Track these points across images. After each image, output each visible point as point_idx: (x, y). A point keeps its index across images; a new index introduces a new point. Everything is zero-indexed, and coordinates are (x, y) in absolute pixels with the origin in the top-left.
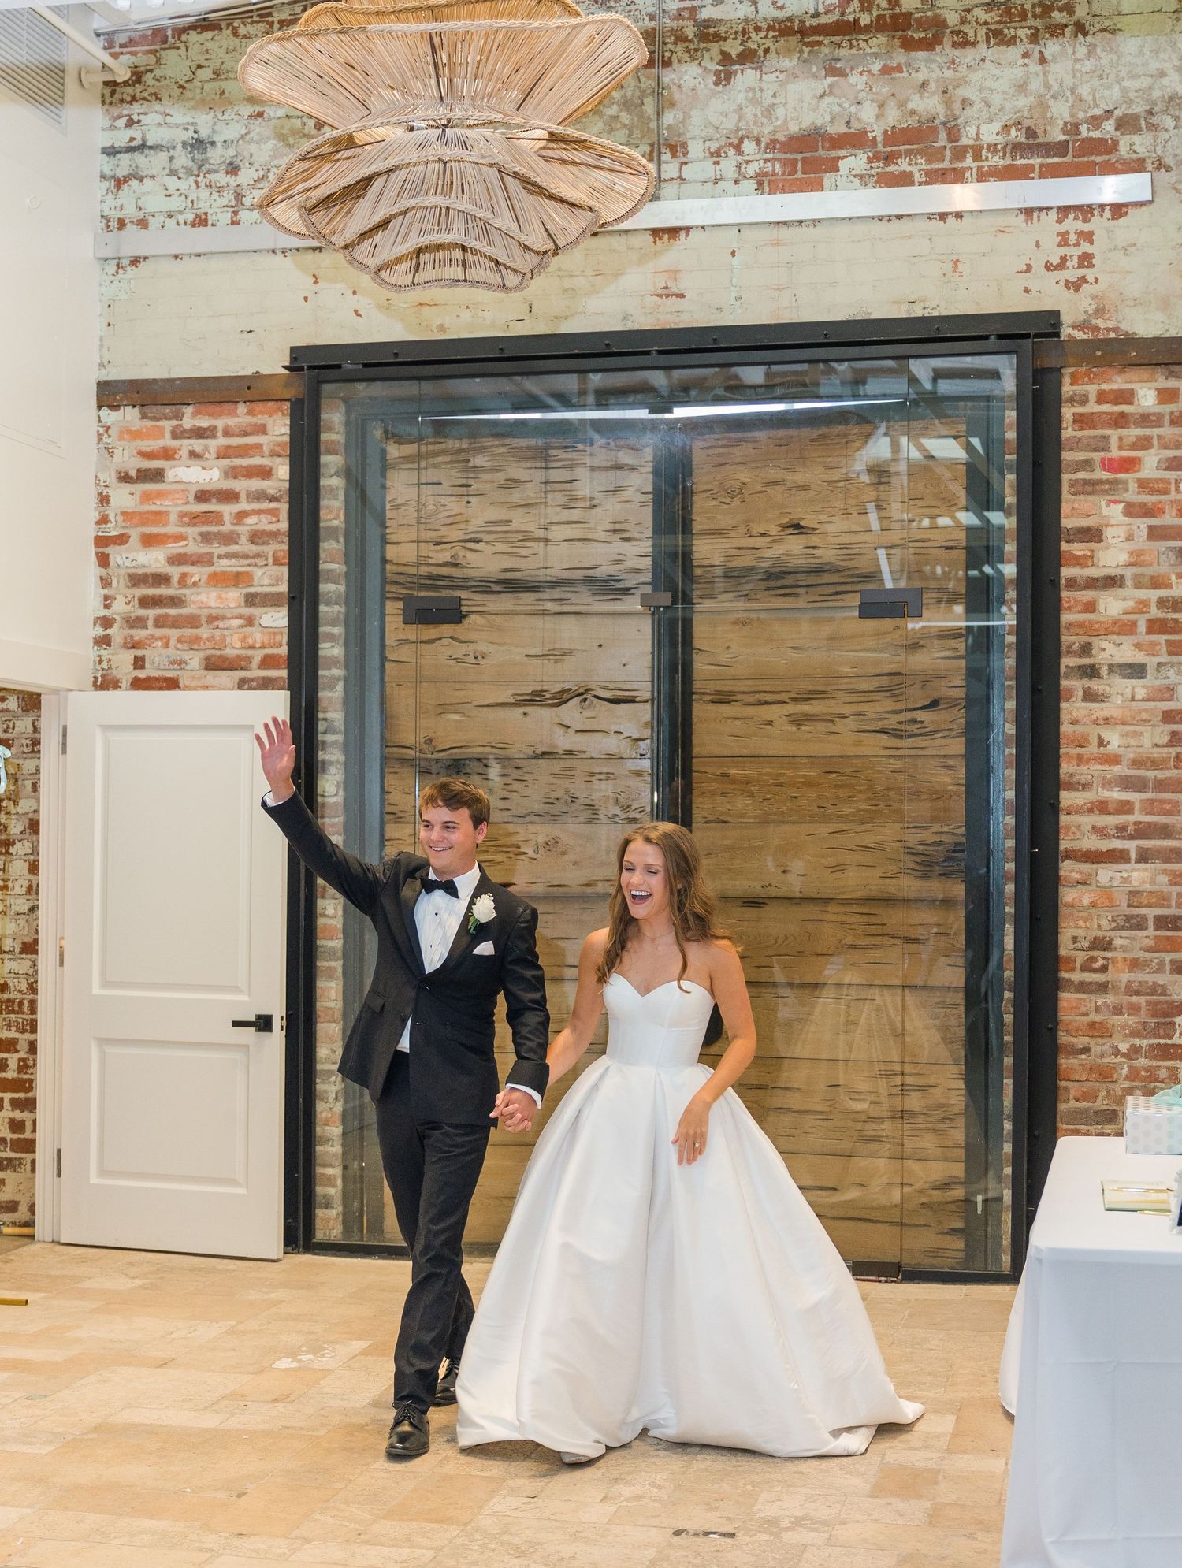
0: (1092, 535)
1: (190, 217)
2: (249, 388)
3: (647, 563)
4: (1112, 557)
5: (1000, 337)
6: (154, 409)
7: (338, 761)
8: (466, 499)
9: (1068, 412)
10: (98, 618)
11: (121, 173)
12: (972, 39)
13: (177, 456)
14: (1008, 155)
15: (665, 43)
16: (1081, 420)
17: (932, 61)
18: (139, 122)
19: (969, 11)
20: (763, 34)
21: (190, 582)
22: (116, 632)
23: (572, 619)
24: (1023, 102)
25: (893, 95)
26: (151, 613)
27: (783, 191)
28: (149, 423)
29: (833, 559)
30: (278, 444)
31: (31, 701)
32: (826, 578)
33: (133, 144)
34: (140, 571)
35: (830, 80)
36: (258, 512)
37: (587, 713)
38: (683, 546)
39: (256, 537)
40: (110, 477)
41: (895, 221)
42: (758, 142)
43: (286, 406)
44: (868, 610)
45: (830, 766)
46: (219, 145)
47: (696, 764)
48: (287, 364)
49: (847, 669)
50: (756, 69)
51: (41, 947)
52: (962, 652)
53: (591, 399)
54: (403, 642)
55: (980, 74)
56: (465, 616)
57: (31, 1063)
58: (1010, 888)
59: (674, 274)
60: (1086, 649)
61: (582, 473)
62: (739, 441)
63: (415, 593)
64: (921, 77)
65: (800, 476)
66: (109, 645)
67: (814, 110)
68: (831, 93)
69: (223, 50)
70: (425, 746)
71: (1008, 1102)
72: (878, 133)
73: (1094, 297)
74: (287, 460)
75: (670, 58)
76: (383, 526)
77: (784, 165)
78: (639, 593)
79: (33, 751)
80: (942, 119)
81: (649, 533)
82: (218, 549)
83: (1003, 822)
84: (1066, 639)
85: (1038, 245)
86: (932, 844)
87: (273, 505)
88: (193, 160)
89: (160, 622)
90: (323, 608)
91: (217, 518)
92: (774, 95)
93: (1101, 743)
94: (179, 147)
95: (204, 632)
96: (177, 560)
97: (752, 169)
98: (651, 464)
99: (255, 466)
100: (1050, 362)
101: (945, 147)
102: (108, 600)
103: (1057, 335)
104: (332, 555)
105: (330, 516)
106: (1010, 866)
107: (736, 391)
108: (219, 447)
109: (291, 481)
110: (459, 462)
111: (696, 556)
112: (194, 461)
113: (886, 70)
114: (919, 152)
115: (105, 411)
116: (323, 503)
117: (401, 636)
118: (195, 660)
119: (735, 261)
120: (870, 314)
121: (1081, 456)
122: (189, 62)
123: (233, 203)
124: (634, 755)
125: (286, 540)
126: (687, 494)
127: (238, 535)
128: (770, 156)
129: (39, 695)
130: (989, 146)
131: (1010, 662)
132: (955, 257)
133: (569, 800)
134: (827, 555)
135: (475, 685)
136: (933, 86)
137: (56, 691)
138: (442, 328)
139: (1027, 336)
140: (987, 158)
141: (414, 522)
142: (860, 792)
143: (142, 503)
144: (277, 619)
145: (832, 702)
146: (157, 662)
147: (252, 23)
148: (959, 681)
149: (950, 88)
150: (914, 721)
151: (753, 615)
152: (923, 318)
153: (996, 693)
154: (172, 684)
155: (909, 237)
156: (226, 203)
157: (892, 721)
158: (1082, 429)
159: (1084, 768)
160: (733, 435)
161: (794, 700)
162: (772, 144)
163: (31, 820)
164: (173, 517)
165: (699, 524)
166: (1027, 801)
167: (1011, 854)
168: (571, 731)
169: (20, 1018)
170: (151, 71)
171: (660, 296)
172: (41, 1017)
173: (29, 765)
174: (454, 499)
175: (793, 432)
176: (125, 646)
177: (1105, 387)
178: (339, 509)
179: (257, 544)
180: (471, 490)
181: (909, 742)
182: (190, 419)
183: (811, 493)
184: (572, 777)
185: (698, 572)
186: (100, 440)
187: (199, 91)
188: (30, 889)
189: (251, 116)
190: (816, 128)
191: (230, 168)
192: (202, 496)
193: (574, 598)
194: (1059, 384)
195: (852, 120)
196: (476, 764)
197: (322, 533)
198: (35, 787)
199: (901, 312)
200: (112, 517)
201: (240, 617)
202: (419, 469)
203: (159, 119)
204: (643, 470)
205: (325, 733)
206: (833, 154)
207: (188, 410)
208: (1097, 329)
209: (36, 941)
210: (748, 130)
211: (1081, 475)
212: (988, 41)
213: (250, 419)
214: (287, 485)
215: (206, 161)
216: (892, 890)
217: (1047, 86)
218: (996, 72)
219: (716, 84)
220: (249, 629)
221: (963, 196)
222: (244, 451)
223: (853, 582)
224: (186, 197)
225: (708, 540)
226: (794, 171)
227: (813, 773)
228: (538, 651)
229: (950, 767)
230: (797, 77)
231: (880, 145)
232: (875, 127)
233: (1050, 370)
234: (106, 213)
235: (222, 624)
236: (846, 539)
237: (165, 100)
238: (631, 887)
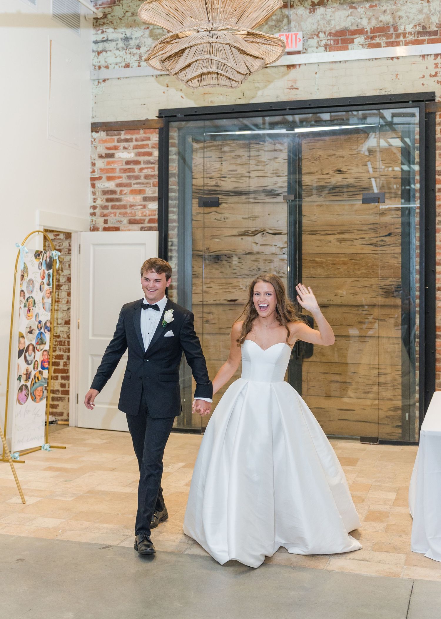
1: (124, 64)
2: (144, 124)
3: (286, 184)
5: (413, 101)
6: (111, 132)
7: (175, 256)
8: (221, 162)
9: (438, 128)
10: (91, 206)
11: (100, 49)
13: (119, 149)
14: (416, 36)
17: (388, 3)
18: (106, 31)
21: (123, 193)
22: (97, 211)
23: (259, 205)
24: (421, 17)
25: (374, 15)
26: (110, 204)
27: (334, 50)
28: (109, 137)
29: (353, 183)
30: (154, 144)
31: (68, 236)
32: (351, 189)
33: (104, 39)
34: (106, 189)
35: (351, 10)
36: (147, 168)
37: (264, 238)
38: (299, 179)
39: (147, 177)
40: (96, 157)
41: (375, 61)
42: (325, 33)
43: (157, 130)
44: (366, 201)
45: (352, 257)
46: (134, 39)
47: (303, 257)
48: (158, 115)
49: (358, 222)
50: (324, 7)
51: (71, 322)
52: (400, 216)
53: (267, 126)
54: (198, 214)
55: (405, 7)
56: (220, 204)
57: (68, 363)
58: (418, 301)
59: (295, 81)
61: (262, 152)
62: (319, 140)
63: (202, 196)
64: (384, 8)
65: (340, 153)
66: (95, 215)
67: (345, 21)
68: (351, 15)
69: (135, 6)
70: (206, 251)
71: (417, 379)
72: (368, 29)
74: (158, 149)
75: (293, 4)
76: (192, 173)
77: (334, 41)
78: (282, 195)
79: (69, 253)
80: (392, 23)
81: (286, 174)
82: (133, 181)
83: (415, 277)
84: (438, 210)
85: (427, 68)
86: (389, 285)
87: (153, 165)
88: (125, 44)
89: (113, 207)
90: (170, 202)
91: (133, 170)
92: (331, 16)
94: (120, 40)
95: (128, 211)
96: (119, 185)
97: (323, 43)
98: (287, 149)
99: (146, 152)
100: (432, 110)
101: (393, 34)
102: (95, 200)
103: (434, 100)
104: (173, 183)
105: (172, 169)
106: (418, 293)
107: (319, 122)
108: (134, 145)
109: (159, 157)
110: (218, 149)
111: (303, 182)
112: (124, 151)
113: (371, 6)
114: (383, 36)
115: (94, 133)
116: (170, 164)
117: (198, 212)
118: (125, 221)
119: (317, 76)
120: (365, 94)
122: (123, 10)
123: (139, 59)
124: (281, 253)
125: (157, 178)
126: (300, 160)
127: (140, 176)
128: (329, 38)
129: (71, 233)
130: (409, 33)
131: (417, 219)
132: (396, 73)
133: (258, 270)
134: (350, 181)
135: (224, 229)
136: (388, 12)
137: (77, 232)
138: (212, 102)
139: (423, 101)
140: (408, 37)
141: (202, 171)
142: (363, 266)
143: (107, 165)
144: (154, 206)
145: (353, 234)
146: (112, 221)
148: (399, 226)
149: (395, 12)
150: (382, 241)
151: (324, 203)
152: (385, 96)
153: (412, 231)
154: (117, 229)
155: (380, 66)
156: (136, 59)
157: (375, 240)
160: (316, 138)
161: (339, 233)
162: (330, 34)
163: (68, 278)
164: (118, 170)
165: (304, 170)
166: (424, 270)
167: (418, 289)
168: (259, 245)
169: (64, 347)
170: (110, 14)
171: (290, 89)
172: (71, 347)
173: (67, 258)
174: (216, 162)
175: (338, 137)
176: (101, 216)
178: (176, 166)
179: (147, 179)
180: (223, 159)
181: (381, 248)
182: (123, 135)
183: (345, 159)
184: (258, 261)
185: (304, 187)
186: (92, 143)
187: (126, 20)
188: (68, 302)
189: (145, 29)
190: (346, 28)
191: (137, 47)
192: (128, 163)
193: (259, 197)
194: (435, 118)
195: (359, 25)
196: (224, 257)
197: (170, 175)
198: (69, 266)
199: (377, 93)
200: (96, 171)
201: (141, 205)
202: (204, 152)
203: (113, 30)
204: (284, 151)
205: (172, 245)
206: (352, 37)
207: (123, 133)
209: (70, 320)
210: (321, 29)
213: (144, 135)
214: (157, 158)
215: (129, 45)
216: (375, 302)
217: (430, 11)
218: (412, 6)
219: (310, 13)
220: (144, 209)
221: (400, 51)
222: (142, 146)
223: (360, 191)
224: (122, 57)
225: (307, 176)
226: (338, 43)
227: (345, 260)
228: (246, 216)
229: (395, 257)
230: (339, 10)
231: (369, 33)
232: (367, 27)
233: (432, 113)
234: (94, 64)
235: (135, 208)
236: (357, 175)
237: (115, 24)
238: (259, 303)
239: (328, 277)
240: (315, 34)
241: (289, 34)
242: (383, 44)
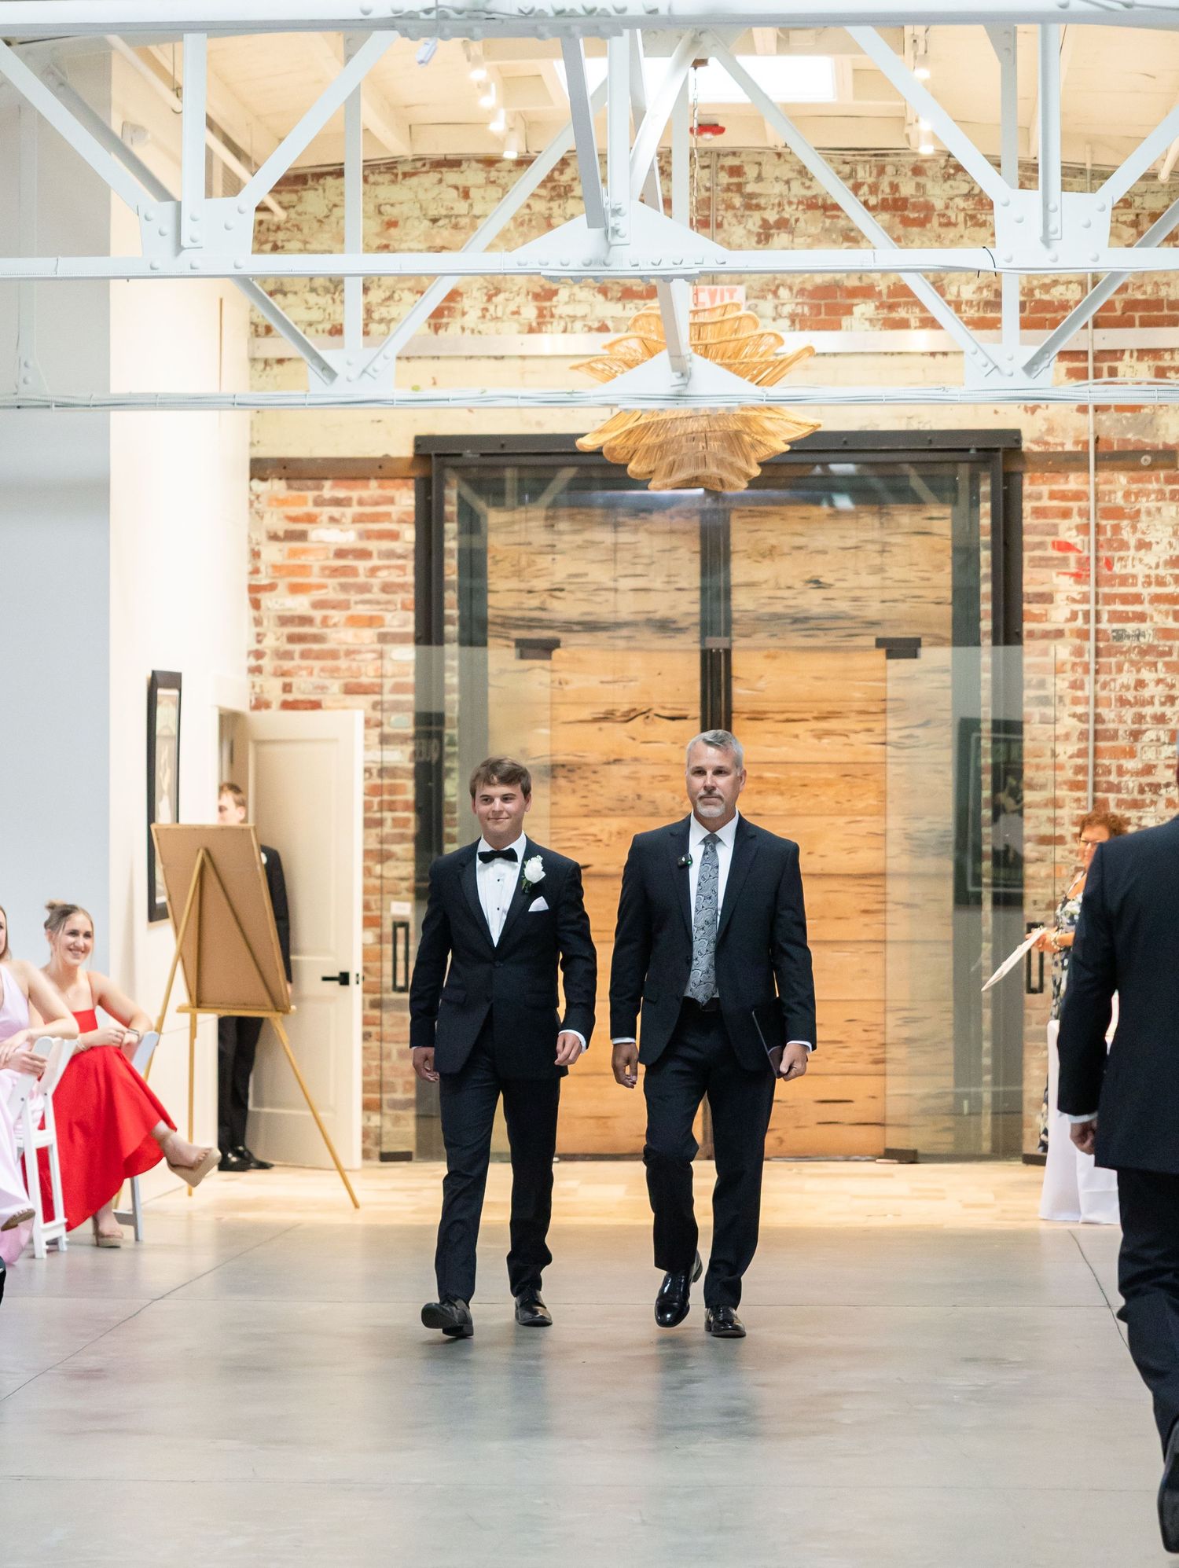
0: (1046, 598)
1: (328, 326)
2: (380, 468)
4: (1058, 615)
5: (978, 450)
6: (299, 482)
7: (458, 768)
8: (552, 556)
9: (1027, 506)
10: (251, 652)
11: (269, 287)
12: (953, 219)
13: (318, 520)
14: (981, 310)
15: (718, 210)
16: (1039, 512)
17: (924, 235)
18: (282, 246)
19: (951, 199)
20: (794, 207)
21: (331, 622)
22: (267, 663)
23: (641, 653)
26: (297, 648)
27: (811, 328)
28: (294, 493)
29: (846, 609)
30: (405, 513)
34: (288, 613)
36: (388, 567)
37: (649, 728)
39: (386, 588)
40: (263, 538)
41: (897, 357)
42: (791, 289)
43: (411, 482)
45: (846, 770)
48: (412, 449)
49: (859, 695)
50: (788, 233)
52: (949, 683)
54: (502, 672)
56: (553, 650)
60: (1042, 684)
62: (769, 512)
63: (519, 633)
65: (819, 543)
66: (261, 672)
71: (987, 1026)
72: (882, 286)
73: (1045, 419)
74: (413, 526)
75: (722, 222)
77: (811, 307)
78: (689, 632)
82: (354, 597)
84: (1027, 676)
86: (926, 831)
87: (400, 562)
89: (304, 655)
90: (446, 646)
91: (353, 572)
93: (1054, 755)
95: (343, 663)
96: (318, 605)
97: (787, 310)
98: (698, 529)
99: (385, 531)
100: (1016, 467)
102: (260, 637)
103: (1020, 448)
104: (451, 604)
105: (449, 572)
108: (355, 514)
109: (416, 543)
110: (545, 526)
112: (332, 525)
114: (915, 304)
115: (256, 483)
116: (444, 561)
118: (335, 686)
120: (878, 425)
121: (1037, 539)
122: (326, 202)
123: (365, 317)
125: (412, 590)
126: (727, 553)
127: (372, 586)
128: (800, 300)
130: (967, 302)
133: (635, 798)
134: (842, 605)
135: (560, 706)
138: (539, 424)
139: (997, 449)
140: (966, 311)
141: (510, 574)
142: (869, 791)
143: (289, 558)
144: (406, 654)
145: (847, 721)
146: (304, 686)
147: (380, 173)
148: (947, 706)
150: (912, 736)
151: (781, 651)
152: (919, 432)
154: (316, 705)
155: (908, 370)
157: (895, 736)
158: (1038, 518)
159: (1041, 773)
161: (816, 718)
162: (802, 291)
164: (316, 570)
165: (737, 577)
168: (637, 742)
170: (293, 206)
174: (541, 556)
176: (275, 674)
177: (1055, 487)
179: (388, 593)
180: (556, 550)
181: (908, 753)
182: (329, 490)
183: (828, 557)
184: (637, 779)
185: (735, 615)
186: (251, 504)
187: (334, 225)
190: (835, 281)
192: (341, 554)
193: (638, 636)
194: (1021, 485)
195: (863, 276)
196: (561, 769)
197: (444, 586)
199: (902, 425)
200: (262, 568)
201: (373, 651)
203: (299, 245)
204: (692, 534)
206: (849, 301)
207: (328, 484)
208: (1047, 443)
210: (782, 280)
211: (1038, 553)
212: (966, 221)
213: (380, 492)
214: (412, 546)
216: (895, 867)
219: (758, 243)
220: (381, 662)
222: (375, 518)
223: (863, 628)
224: (324, 310)
225: (744, 590)
226: (819, 313)
227: (831, 776)
228: (609, 678)
229: (941, 772)
230: (820, 241)
231: (884, 298)
232: (881, 283)
233: (1013, 474)
234: (256, 320)
235: (358, 657)
236: (857, 593)
237: (306, 230)
239: (792, 814)
240: (769, 290)
241: (716, 290)
242: (914, 322)
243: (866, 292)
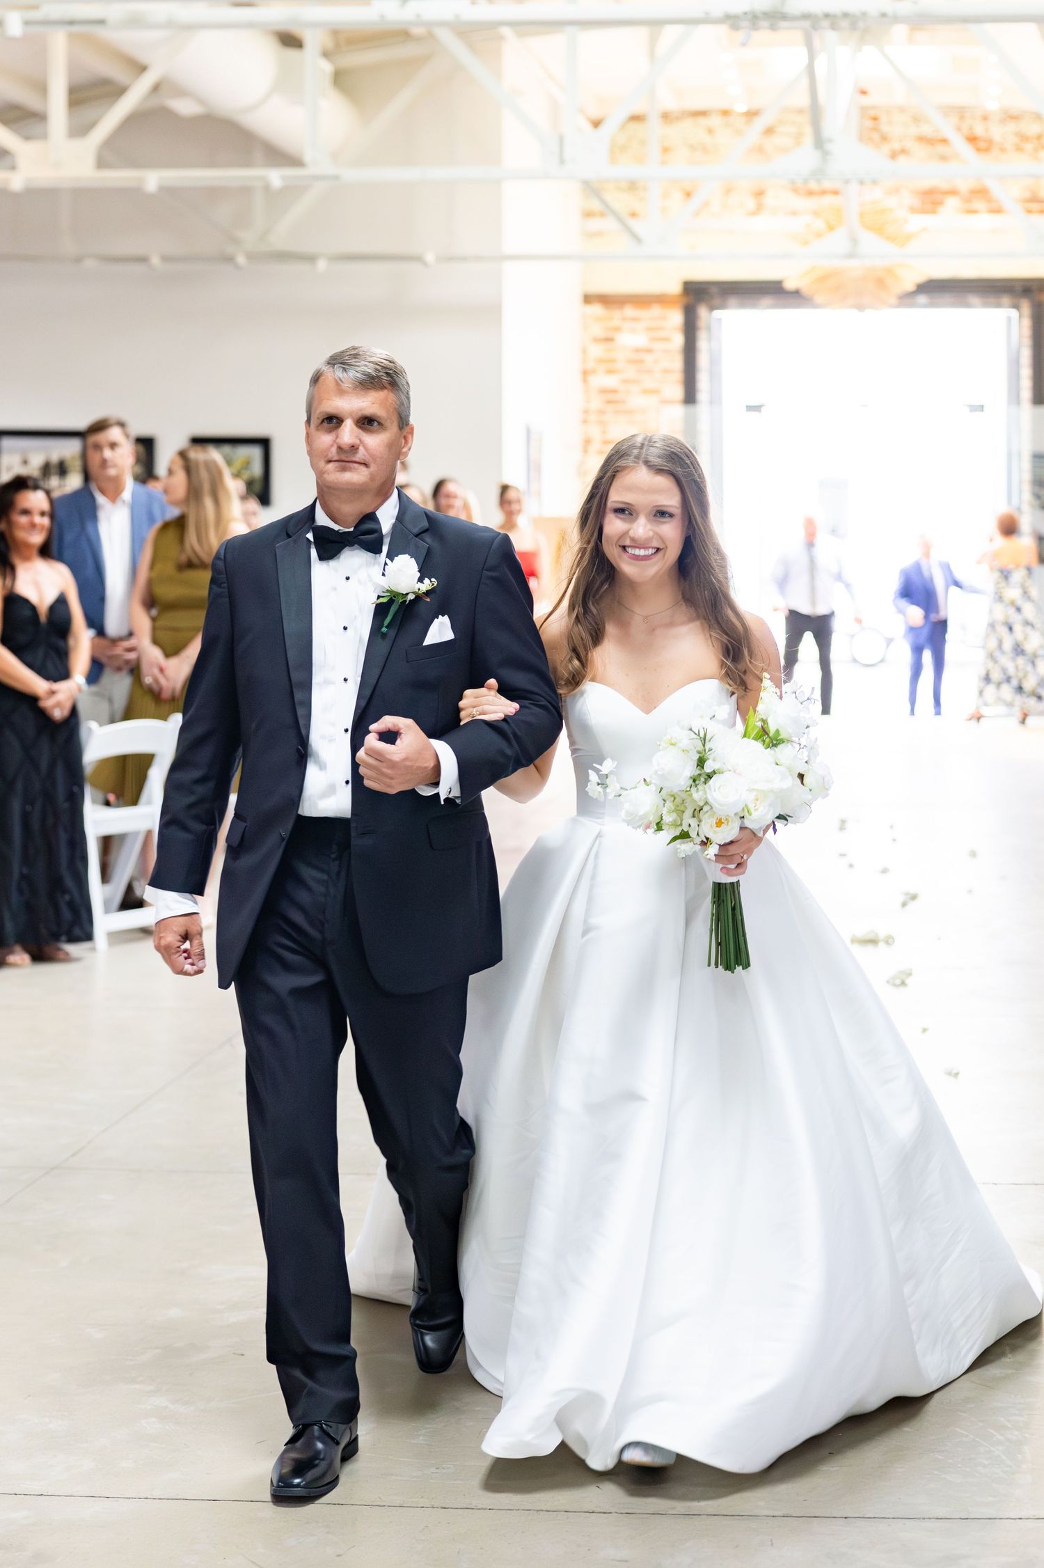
2: (658, 299)
5: (1022, 289)
6: (611, 307)
10: (582, 410)
12: (1007, 150)
13: (622, 330)
14: (1026, 203)
17: (989, 158)
19: (1005, 135)
20: (910, 141)
21: (629, 392)
27: (922, 214)
28: (608, 313)
30: (677, 326)
34: (605, 387)
35: (941, 163)
36: (665, 359)
39: (664, 371)
40: (589, 341)
43: (680, 308)
48: (681, 289)
50: (907, 156)
68: (942, 169)
72: (964, 189)
74: (681, 334)
82: (644, 377)
87: (674, 356)
89: (614, 412)
91: (641, 361)
99: (663, 336)
102: (587, 401)
108: (646, 327)
109: (683, 344)
112: (631, 333)
115: (587, 307)
122: (625, 135)
125: (681, 373)
128: (914, 197)
143: (604, 353)
146: (614, 431)
147: (659, 118)
164: (622, 360)
179: (665, 374)
182: (629, 311)
192: (637, 350)
200: (589, 359)
206: (943, 198)
207: (628, 309)
213: (659, 313)
214: (679, 346)
222: (657, 329)
226: (926, 205)
231: (965, 195)
232: (962, 186)
234: (584, 209)
238: (628, 542)
240: (894, 190)
243: (953, 192)
